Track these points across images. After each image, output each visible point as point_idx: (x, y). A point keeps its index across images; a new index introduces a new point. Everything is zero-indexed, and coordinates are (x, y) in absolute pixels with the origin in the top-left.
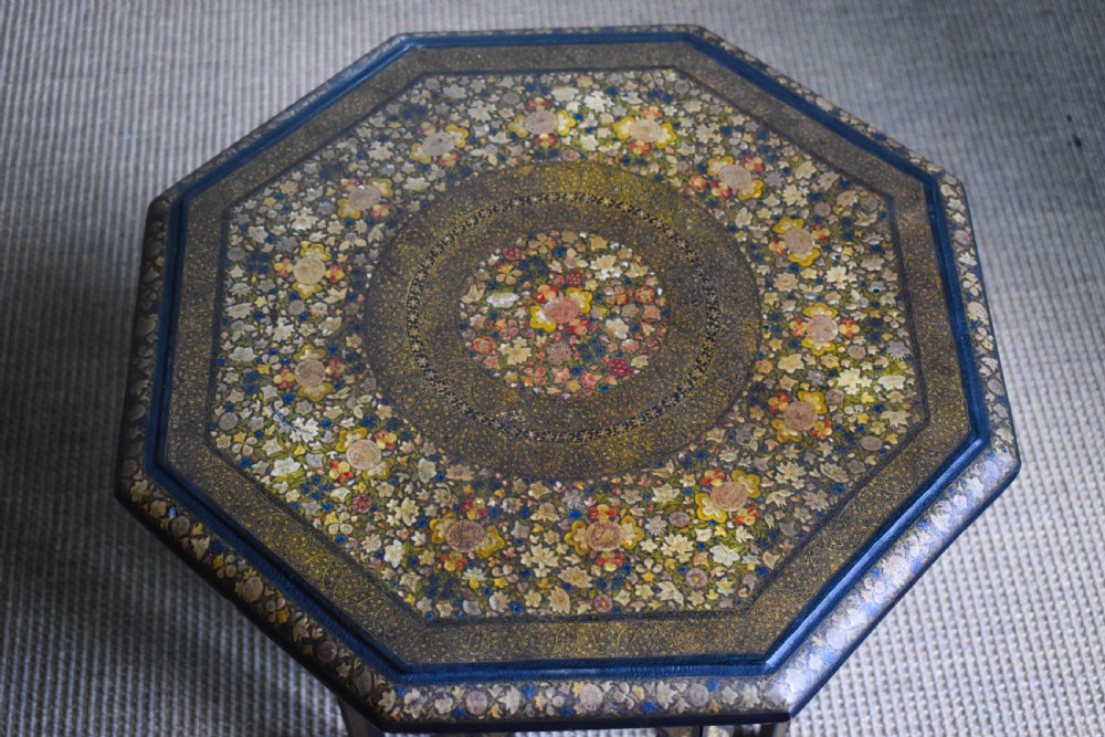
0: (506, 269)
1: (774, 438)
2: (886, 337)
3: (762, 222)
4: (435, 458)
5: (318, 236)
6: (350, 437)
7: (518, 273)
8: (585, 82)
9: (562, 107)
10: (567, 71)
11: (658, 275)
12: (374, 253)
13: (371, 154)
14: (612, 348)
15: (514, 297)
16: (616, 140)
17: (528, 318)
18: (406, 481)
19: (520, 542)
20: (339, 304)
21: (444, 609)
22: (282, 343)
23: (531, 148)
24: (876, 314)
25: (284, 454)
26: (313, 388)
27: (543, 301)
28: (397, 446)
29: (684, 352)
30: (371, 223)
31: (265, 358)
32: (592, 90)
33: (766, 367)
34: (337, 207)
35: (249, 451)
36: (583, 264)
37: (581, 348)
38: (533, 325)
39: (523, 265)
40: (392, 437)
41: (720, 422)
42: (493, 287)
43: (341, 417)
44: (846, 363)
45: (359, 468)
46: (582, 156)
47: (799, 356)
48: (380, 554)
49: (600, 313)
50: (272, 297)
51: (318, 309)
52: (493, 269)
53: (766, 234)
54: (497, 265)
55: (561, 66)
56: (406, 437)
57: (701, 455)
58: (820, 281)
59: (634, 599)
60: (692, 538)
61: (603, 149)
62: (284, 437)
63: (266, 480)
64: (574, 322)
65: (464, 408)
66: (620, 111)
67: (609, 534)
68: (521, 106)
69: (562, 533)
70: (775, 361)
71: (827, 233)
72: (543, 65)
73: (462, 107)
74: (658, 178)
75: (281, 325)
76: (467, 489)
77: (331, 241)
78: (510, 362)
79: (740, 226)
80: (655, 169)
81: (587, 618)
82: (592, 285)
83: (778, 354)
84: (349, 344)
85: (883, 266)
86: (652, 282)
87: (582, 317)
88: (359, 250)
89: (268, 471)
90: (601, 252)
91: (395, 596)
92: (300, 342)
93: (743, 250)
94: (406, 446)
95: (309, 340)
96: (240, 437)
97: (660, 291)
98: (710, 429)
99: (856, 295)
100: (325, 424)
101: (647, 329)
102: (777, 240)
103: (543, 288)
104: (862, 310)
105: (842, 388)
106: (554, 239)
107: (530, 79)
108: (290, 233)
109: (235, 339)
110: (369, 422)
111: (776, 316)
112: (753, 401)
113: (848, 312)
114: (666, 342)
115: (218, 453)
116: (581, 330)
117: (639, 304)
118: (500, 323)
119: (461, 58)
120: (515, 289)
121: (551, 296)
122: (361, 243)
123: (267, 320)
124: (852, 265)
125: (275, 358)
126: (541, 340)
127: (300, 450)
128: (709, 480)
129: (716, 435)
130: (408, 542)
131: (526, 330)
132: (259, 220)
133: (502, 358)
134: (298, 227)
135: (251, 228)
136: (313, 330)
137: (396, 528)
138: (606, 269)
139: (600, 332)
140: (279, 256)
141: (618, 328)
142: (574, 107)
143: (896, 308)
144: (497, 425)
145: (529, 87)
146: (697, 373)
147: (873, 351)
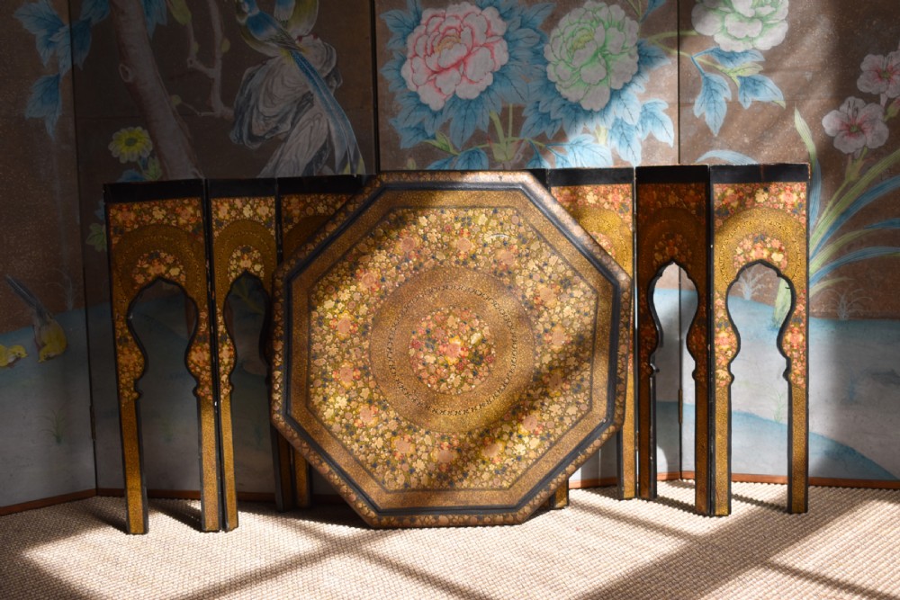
0: (486, 351)
1: (348, 359)
2: (344, 430)
3: (421, 444)
4: (441, 263)
5: (558, 309)
6: (474, 247)
7: (481, 353)
8: (532, 455)
9: (530, 436)
10: (543, 455)
11: (434, 392)
12: (533, 319)
13: (574, 358)
14: (425, 349)
15: (473, 342)
16: (499, 437)
17: (461, 338)
18: (442, 247)
19: (391, 257)
20: (524, 290)
21: (392, 216)
22: (528, 261)
23: (523, 409)
24: (354, 437)
25: (487, 224)
26: (502, 253)
27: (462, 349)
28: (457, 256)
29: (401, 368)
30: (546, 331)
31: (528, 251)
32: (527, 453)
33: (372, 384)
34: (563, 326)
35: (498, 215)
36: (463, 375)
37: (434, 342)
38: (457, 337)
39: (481, 357)
40: (461, 258)
41: (369, 352)
42: (483, 341)
43: (483, 251)
44: (349, 408)
45: (461, 239)
46: (503, 420)
47: (365, 398)
48: (427, 217)
49: (441, 360)
50: (548, 274)
51: (530, 283)
52: (490, 347)
53: (415, 440)
54: (490, 350)
55: (547, 455)
56: (457, 262)
57: (364, 334)
58: (382, 435)
59: (343, 267)
60: (343, 302)
61: (499, 430)
62: (493, 229)
63: (484, 210)
64: (445, 349)
65: (450, 287)
66: (508, 451)
67: (368, 281)
68: (544, 424)
69: (382, 270)
70: (371, 390)
71: (396, 458)
72: (553, 450)
73: (564, 405)
74: (470, 433)
75: (535, 267)
76: (422, 260)
77: (552, 311)
78: (451, 316)
79: (427, 436)
80: (475, 436)
81: (350, 250)
82: (453, 369)
83: (372, 393)
84: (507, 279)
85: (367, 460)
86: (435, 387)
87: (445, 354)
88: (539, 317)
89: (486, 215)
90: (461, 385)
91: (410, 208)
92: (523, 266)
93: (417, 427)
94: (454, 258)
95: (521, 269)
96: (506, 218)
97: (429, 386)
98: (370, 346)
99: (367, 440)
100: (485, 245)
101: (420, 367)
102: (409, 441)
103: (467, 354)
104: (360, 434)
105: (342, 397)
106: (481, 377)
107: (552, 439)
108: (568, 303)
109: (544, 250)
110: (473, 257)
111: (385, 408)
112: (365, 368)
113: (364, 430)
114: (411, 367)
115: (507, 207)
116: (441, 347)
117: (432, 374)
118: (468, 328)
119: (585, 427)
120: (475, 346)
121: (462, 353)
122: (541, 320)
123: (541, 265)
124: (378, 452)
125: (524, 253)
126: (450, 333)
127: (484, 229)
128: (354, 326)
129: (366, 344)
130: (423, 228)
131: (457, 333)
132: (582, 299)
133: (455, 316)
134: (568, 308)
135: (582, 293)
136: (523, 273)
137: (431, 229)
138: (454, 379)
139: (434, 353)
140: (562, 291)
141: (430, 359)
142: (526, 439)
143: (350, 445)
144: (435, 290)
145: (549, 435)
146: (391, 363)
147: (344, 421)
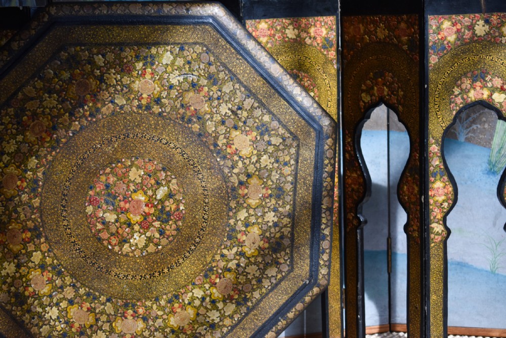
0: (173, 207)
1: (16, 219)
2: (13, 300)
3: (102, 313)
4: (122, 107)
5: (254, 159)
6: (158, 89)
7: (168, 209)
8: (227, 322)
9: (224, 301)
10: (240, 321)
11: (116, 254)
12: (226, 171)
13: (273, 214)
14: (105, 206)
15: (159, 197)
16: (189, 304)
17: (145, 193)
18: (122, 90)
19: (63, 101)
20: (216, 138)
21: (64, 55)
22: (219, 104)
23: (217, 270)
24: (25, 307)
25: (173, 63)
26: (190, 96)
27: (147, 205)
28: (139, 100)
29: (78, 228)
30: (241, 183)
31: (219, 93)
32: (221, 320)
33: (44, 247)
34: (260, 178)
35: (185, 53)
36: (148, 234)
37: (115, 198)
38: (141, 191)
39: (169, 214)
40: (144, 102)
41: (40, 209)
42: (170, 195)
43: (169, 94)
44: (18, 275)
45: (143, 81)
46: (194, 284)
47: (37, 263)
48: (103, 56)
49: (123, 218)
50: (243, 119)
51: (222, 129)
52: (178, 202)
53: (95, 309)
54: (178, 205)
55: (244, 321)
56: (139, 107)
57: (34, 190)
58: (57, 305)
59: (7, 114)
60: (8, 154)
61: (190, 294)
62: (179, 69)
63: (169, 48)
64: (127, 206)
65: (131, 136)
66: (201, 319)
67: (37, 130)
68: (240, 287)
69: (53, 117)
70: (43, 253)
71: (73, 330)
72: (251, 315)
73: (261, 266)
74: (157, 299)
75: (228, 111)
76: (99, 105)
77: (247, 161)
78: (134, 169)
79: (108, 304)
80: (163, 303)
81: (16, 93)
82: (137, 227)
83: (45, 257)
84: (196, 125)
85: (40, 333)
86: (117, 249)
87: (127, 211)
88: (233, 167)
89: (172, 53)
90: (146, 246)
91: (84, 45)
92: (214, 110)
93: (97, 294)
94: (136, 103)
95: (212, 114)
96: (195, 55)
97: (110, 247)
98: (41, 203)
99: (40, 310)
100: (171, 87)
101: (99, 226)
102: (88, 310)
103: (152, 211)
104: (32, 304)
105: (10, 262)
106: (169, 236)
107: (249, 304)
108: (265, 152)
109: (238, 91)
110: (158, 101)
111: (59, 273)
112: (36, 228)
113: (36, 299)
114: (88, 227)
115: (195, 43)
116: (122, 204)
117: (112, 234)
118: (153, 182)
119: (286, 290)
120: (161, 201)
121: (146, 209)
122: (236, 171)
123: (235, 109)
124: (52, 323)
125: (215, 96)
126: (132, 187)
127: (169, 69)
128: (22, 182)
129: (36, 202)
130: (99, 68)
131: (141, 187)
132: (281, 147)
133: (138, 168)
134: (265, 157)
135: (281, 141)
136: (214, 119)
137: (108, 69)
138: (138, 239)
139: (115, 210)
140: (259, 138)
141: (111, 217)
142: (220, 305)
143: (20, 317)
144: (114, 139)
145: (245, 300)
146: (65, 223)
147: (13, 289)
